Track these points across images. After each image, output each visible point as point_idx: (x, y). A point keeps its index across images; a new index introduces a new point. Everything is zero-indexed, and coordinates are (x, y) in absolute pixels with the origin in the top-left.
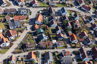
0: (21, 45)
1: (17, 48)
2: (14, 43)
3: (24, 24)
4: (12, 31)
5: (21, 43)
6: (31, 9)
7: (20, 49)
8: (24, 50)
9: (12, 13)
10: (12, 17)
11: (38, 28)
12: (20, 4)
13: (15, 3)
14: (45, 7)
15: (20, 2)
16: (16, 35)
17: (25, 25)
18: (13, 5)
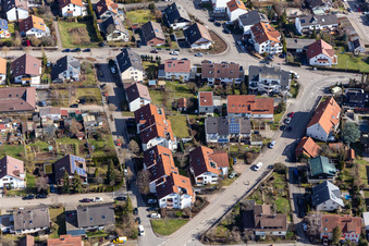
0: (238, 212)
1: (217, 222)
2: (211, 198)
3: (263, 128)
4: (211, 151)
5: (239, 204)
6: (301, 73)
7: (230, 227)
8: (242, 235)
9: (226, 80)
10: (224, 96)
11: (314, 154)
12: (261, 47)
13: (244, 43)
14: (357, 72)
15: (264, 44)
16: (225, 170)
17: (268, 133)
18: (234, 49)
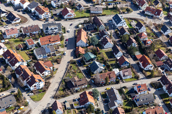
0: (64, 83)
1: (58, 90)
2: (51, 81)
3: (58, 48)
4: (43, 62)
5: (63, 80)
6: (63, 23)
7: (63, 90)
8: (71, 91)
9: (34, 33)
10: (36, 39)
12: (42, 16)
13: (34, 16)
16: (51, 68)
17: (61, 49)
18: (31, 20)
